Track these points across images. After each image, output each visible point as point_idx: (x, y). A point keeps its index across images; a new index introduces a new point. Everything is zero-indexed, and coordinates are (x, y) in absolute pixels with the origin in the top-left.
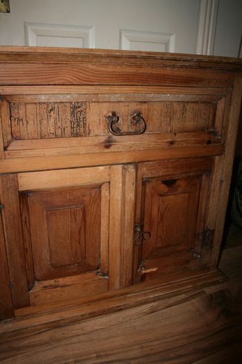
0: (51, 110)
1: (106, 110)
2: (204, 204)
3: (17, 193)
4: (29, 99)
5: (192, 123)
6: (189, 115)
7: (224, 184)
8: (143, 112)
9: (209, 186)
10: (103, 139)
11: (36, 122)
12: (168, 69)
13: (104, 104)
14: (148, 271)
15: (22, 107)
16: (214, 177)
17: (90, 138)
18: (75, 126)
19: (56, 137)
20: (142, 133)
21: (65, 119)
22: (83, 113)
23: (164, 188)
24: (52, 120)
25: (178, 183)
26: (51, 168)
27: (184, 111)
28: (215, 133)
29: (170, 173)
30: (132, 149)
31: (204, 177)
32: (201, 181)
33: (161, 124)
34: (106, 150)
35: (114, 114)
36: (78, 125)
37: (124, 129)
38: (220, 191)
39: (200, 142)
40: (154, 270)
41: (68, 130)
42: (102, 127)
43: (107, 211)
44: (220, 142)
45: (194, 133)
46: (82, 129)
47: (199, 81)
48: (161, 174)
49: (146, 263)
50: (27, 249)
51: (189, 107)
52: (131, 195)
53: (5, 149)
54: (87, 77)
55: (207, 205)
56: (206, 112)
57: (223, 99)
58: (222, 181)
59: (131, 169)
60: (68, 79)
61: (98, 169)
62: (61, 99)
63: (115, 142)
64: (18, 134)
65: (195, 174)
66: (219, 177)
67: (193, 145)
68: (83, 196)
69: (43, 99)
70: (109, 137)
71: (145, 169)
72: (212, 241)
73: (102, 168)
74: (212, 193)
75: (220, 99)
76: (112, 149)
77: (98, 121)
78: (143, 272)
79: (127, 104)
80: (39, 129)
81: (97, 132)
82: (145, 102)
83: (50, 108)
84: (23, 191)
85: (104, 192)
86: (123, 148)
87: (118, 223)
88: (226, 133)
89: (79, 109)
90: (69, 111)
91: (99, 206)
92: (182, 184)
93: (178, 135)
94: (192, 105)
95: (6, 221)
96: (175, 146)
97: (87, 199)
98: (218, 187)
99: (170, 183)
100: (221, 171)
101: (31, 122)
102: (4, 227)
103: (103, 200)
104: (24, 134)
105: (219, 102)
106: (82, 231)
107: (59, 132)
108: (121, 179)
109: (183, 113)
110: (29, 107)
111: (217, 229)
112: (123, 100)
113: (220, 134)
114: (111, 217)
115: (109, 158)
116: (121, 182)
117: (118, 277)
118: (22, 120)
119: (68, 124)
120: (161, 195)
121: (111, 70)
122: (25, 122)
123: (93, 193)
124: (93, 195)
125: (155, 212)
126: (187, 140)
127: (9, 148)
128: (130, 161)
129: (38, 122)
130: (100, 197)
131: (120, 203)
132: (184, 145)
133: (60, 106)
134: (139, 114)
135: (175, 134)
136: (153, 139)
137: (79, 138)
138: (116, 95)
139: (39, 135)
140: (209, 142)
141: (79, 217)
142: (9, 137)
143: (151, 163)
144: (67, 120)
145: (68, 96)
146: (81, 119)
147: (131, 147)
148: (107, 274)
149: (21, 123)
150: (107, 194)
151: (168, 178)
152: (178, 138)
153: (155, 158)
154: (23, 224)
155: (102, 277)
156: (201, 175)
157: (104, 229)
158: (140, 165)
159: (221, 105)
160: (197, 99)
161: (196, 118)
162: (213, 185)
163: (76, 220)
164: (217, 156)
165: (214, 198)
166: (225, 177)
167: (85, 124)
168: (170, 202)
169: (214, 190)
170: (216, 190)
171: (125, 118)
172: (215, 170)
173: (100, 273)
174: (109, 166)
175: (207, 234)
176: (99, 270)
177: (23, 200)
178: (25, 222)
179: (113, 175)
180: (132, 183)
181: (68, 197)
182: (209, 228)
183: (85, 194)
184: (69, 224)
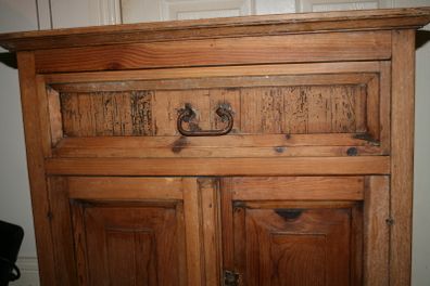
0: (107, 101)
1: (177, 101)
3: (67, 201)
4: (78, 88)
5: (322, 120)
6: (313, 107)
7: (395, 227)
8: (233, 103)
9: (364, 227)
10: (171, 140)
11: (90, 116)
13: (173, 93)
15: (74, 98)
17: (156, 138)
18: (137, 122)
19: (115, 135)
21: (125, 113)
22: (147, 105)
24: (109, 114)
27: (304, 100)
30: (213, 155)
31: (354, 212)
32: (351, 217)
33: (264, 120)
34: (174, 155)
35: (188, 107)
36: (142, 121)
38: (389, 240)
41: (129, 127)
42: (172, 124)
46: (146, 126)
51: (312, 94)
55: (363, 262)
56: (347, 102)
57: (375, 79)
58: (390, 222)
61: (166, 181)
62: (115, 87)
63: (189, 144)
64: (70, 130)
66: (383, 214)
68: (153, 217)
69: (94, 87)
71: (235, 187)
73: (170, 179)
74: (370, 241)
75: (371, 79)
77: (167, 115)
79: (207, 92)
80: (94, 124)
81: (166, 131)
82: (234, 89)
83: (106, 99)
84: (75, 200)
85: (179, 215)
86: (199, 154)
88: (388, 137)
89: (142, 101)
90: (129, 102)
92: (311, 218)
93: (293, 138)
94: (317, 91)
95: (56, 235)
96: (285, 154)
97: (157, 221)
98: (382, 232)
99: (289, 214)
100: (384, 203)
101: (84, 117)
102: (54, 242)
103: (179, 226)
104: (77, 130)
105: (370, 84)
106: (152, 267)
109: (302, 105)
110: (82, 97)
112: (198, 86)
113: (377, 137)
118: (74, 113)
119: (129, 119)
122: (78, 116)
123: (166, 213)
124: (167, 218)
127: (57, 146)
129: (93, 116)
130: (176, 223)
133: (118, 96)
134: (226, 106)
135: (288, 136)
136: (249, 141)
137: (140, 138)
138: (186, 81)
139: (94, 132)
140: (352, 151)
142: (59, 133)
144: (127, 114)
145: (123, 84)
146: (145, 113)
147: (210, 153)
149: (74, 117)
150: (182, 218)
152: (292, 142)
154: (76, 242)
156: (350, 208)
159: (373, 90)
161: (329, 113)
162: (370, 227)
163: (142, 249)
164: (372, 177)
165: (376, 252)
166: (396, 214)
167: (150, 119)
168: (288, 245)
169: (374, 237)
170: (379, 237)
171: (205, 112)
172: (373, 197)
174: (180, 178)
177: (76, 212)
178: (80, 240)
179: (187, 191)
180: (208, 204)
181: (133, 216)
183: (155, 215)
184: (134, 253)
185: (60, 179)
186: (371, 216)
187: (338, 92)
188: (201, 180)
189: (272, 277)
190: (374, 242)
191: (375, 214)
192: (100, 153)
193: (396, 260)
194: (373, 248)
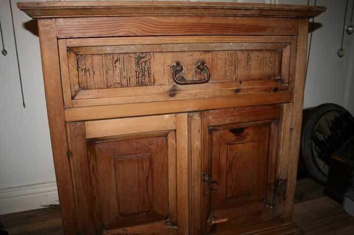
0: (117, 61)
1: (170, 60)
2: (274, 153)
3: (85, 141)
4: (94, 50)
5: (257, 71)
6: (254, 63)
7: (294, 132)
8: (208, 61)
9: (279, 134)
10: (168, 87)
11: (102, 72)
12: (230, 18)
13: (168, 54)
14: (218, 222)
15: (89, 58)
16: (283, 124)
17: (155, 87)
18: (140, 76)
19: (122, 86)
20: (207, 82)
21: (130, 69)
22: (148, 63)
23: (231, 136)
24: (118, 70)
25: (246, 131)
26: (117, 117)
27: (249, 59)
28: (281, 81)
29: (237, 121)
30: (197, 97)
31: (273, 125)
32: (270, 129)
33: (226, 72)
34: (171, 99)
35: (178, 64)
36: (143, 75)
37: (189, 78)
38: (291, 140)
39: (266, 90)
40: (225, 220)
41: (134, 80)
42: (166, 76)
43: (174, 160)
44: (288, 90)
45: (260, 82)
46: (147, 79)
47: (263, 29)
48: (227, 122)
49: (216, 213)
50: (95, 197)
51: (254, 55)
52: (197, 143)
53: (73, 98)
54: (150, 28)
55: (277, 154)
56: (271, 60)
57: (288, 47)
58: (291, 129)
59: (196, 117)
60: (132, 31)
61: (164, 117)
62: (126, 49)
63: (180, 90)
64: (85, 84)
65: (263, 122)
66: (289, 125)
67: (260, 92)
68: (150, 144)
69: (108, 50)
70: (174, 86)
71: (211, 117)
72: (285, 192)
73: (167, 116)
75: (286, 46)
76: (177, 97)
77: (163, 70)
78: (213, 222)
79: (190, 53)
80: (105, 79)
81: (162, 81)
82: (209, 51)
83: (116, 59)
84: (90, 139)
85: (171, 141)
86: (187, 97)
87: (185, 172)
88: (293, 81)
89: (144, 60)
90: (133, 61)
91: (166, 155)
92: (250, 132)
93: (243, 83)
94: (256, 54)
95: (74, 169)
96: (241, 93)
97: (153, 147)
98: (287, 136)
99: (238, 131)
100: (290, 119)
101: (97, 73)
102: (73, 174)
103: (170, 148)
104: (91, 83)
105: (284, 50)
106: (150, 179)
107: (124, 82)
108: (187, 128)
109: (248, 62)
110: (95, 58)
111: (289, 179)
112: (186, 49)
113: (287, 81)
114: (178, 165)
115: (174, 107)
116: (187, 130)
117: (188, 227)
118: (89, 70)
119: (134, 74)
120: (228, 144)
121: (173, 21)
122: (92, 73)
123: (160, 140)
124: (160, 143)
125: (223, 160)
126: (253, 89)
127: (76, 98)
128: (195, 109)
129: (105, 72)
130: (167, 146)
131: (187, 151)
132: (250, 92)
133: (125, 56)
134: (203, 63)
135: (241, 82)
136: (218, 87)
137: (144, 88)
138: (179, 45)
139: (105, 84)
140: (276, 90)
141: (146, 165)
142: (77, 87)
143: (216, 111)
144: (132, 70)
145: (133, 47)
146: (146, 69)
147: (196, 95)
148: (176, 224)
149: (88, 73)
150: (174, 142)
151: (235, 126)
152: (244, 86)
153: (221, 107)
154: (91, 171)
155: (170, 227)
156: (270, 124)
157: (172, 178)
158: (206, 113)
159: (286, 53)
160: (262, 48)
161: (262, 66)
162: (282, 133)
163: (143, 168)
164: (285, 104)
165: (284, 147)
166: (295, 124)
167: (149, 74)
168: (238, 151)
169: (284, 139)
170: (286, 138)
171: (189, 68)
172: (284, 118)
173: (169, 223)
174: (175, 115)
175: (279, 184)
176: (168, 220)
177: (90, 148)
178: (93, 169)
179: (178, 123)
180: (198, 131)
181: (135, 146)
182: (281, 177)
183: (152, 143)
184: (137, 172)
185: (79, 124)
186: (283, 127)
187: (267, 54)
188: (191, 114)
190: (283, 142)
191: (285, 126)
193: (293, 150)
194: (283, 146)
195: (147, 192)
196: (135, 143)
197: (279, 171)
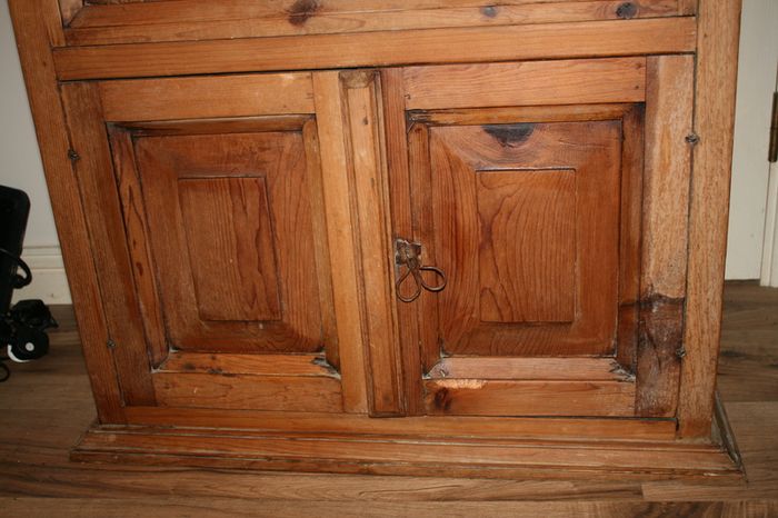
3: (103, 128)
9: (645, 153)
14: (453, 384)
16: (659, 122)
25: (536, 134)
26: (169, 74)
30: (366, 27)
31: (628, 125)
34: (293, 30)
38: (691, 174)
39: (590, 11)
40: (475, 385)
44: (674, 10)
50: (139, 265)
55: (643, 215)
58: (692, 141)
61: (281, 80)
63: (322, 8)
66: (681, 126)
68: (263, 149)
71: (410, 85)
73: (289, 76)
74: (657, 178)
78: (441, 383)
84: (117, 125)
85: (310, 143)
86: (341, 27)
87: (346, 229)
91: (304, 180)
96: (500, 19)
97: (270, 157)
98: (679, 159)
100: (684, 106)
106: (265, 239)
111: (691, 299)
123: (286, 141)
124: (287, 150)
127: (74, 23)
130: (305, 158)
137: (229, 1)
141: (253, 201)
147: (362, 23)
148: (338, 367)
150: (315, 149)
155: (324, 373)
162: (656, 151)
163: (245, 208)
164: (662, 58)
165: (666, 195)
166: (704, 127)
168: (509, 190)
169: (665, 168)
170: (672, 168)
172: (662, 100)
173: (324, 363)
174: (308, 74)
175: (654, 311)
176: (323, 353)
177: (120, 146)
178: (131, 198)
179: (320, 97)
180: (362, 119)
181: (226, 150)
182: (658, 289)
183: (266, 145)
184: (231, 216)
185: (86, 86)
186: (658, 132)
188: (346, 74)
189: (481, 248)
190: (662, 179)
191: (665, 127)
192: (155, 34)
193: (702, 210)
194: (662, 190)
195: (261, 272)
196: (224, 144)
197: (652, 268)
